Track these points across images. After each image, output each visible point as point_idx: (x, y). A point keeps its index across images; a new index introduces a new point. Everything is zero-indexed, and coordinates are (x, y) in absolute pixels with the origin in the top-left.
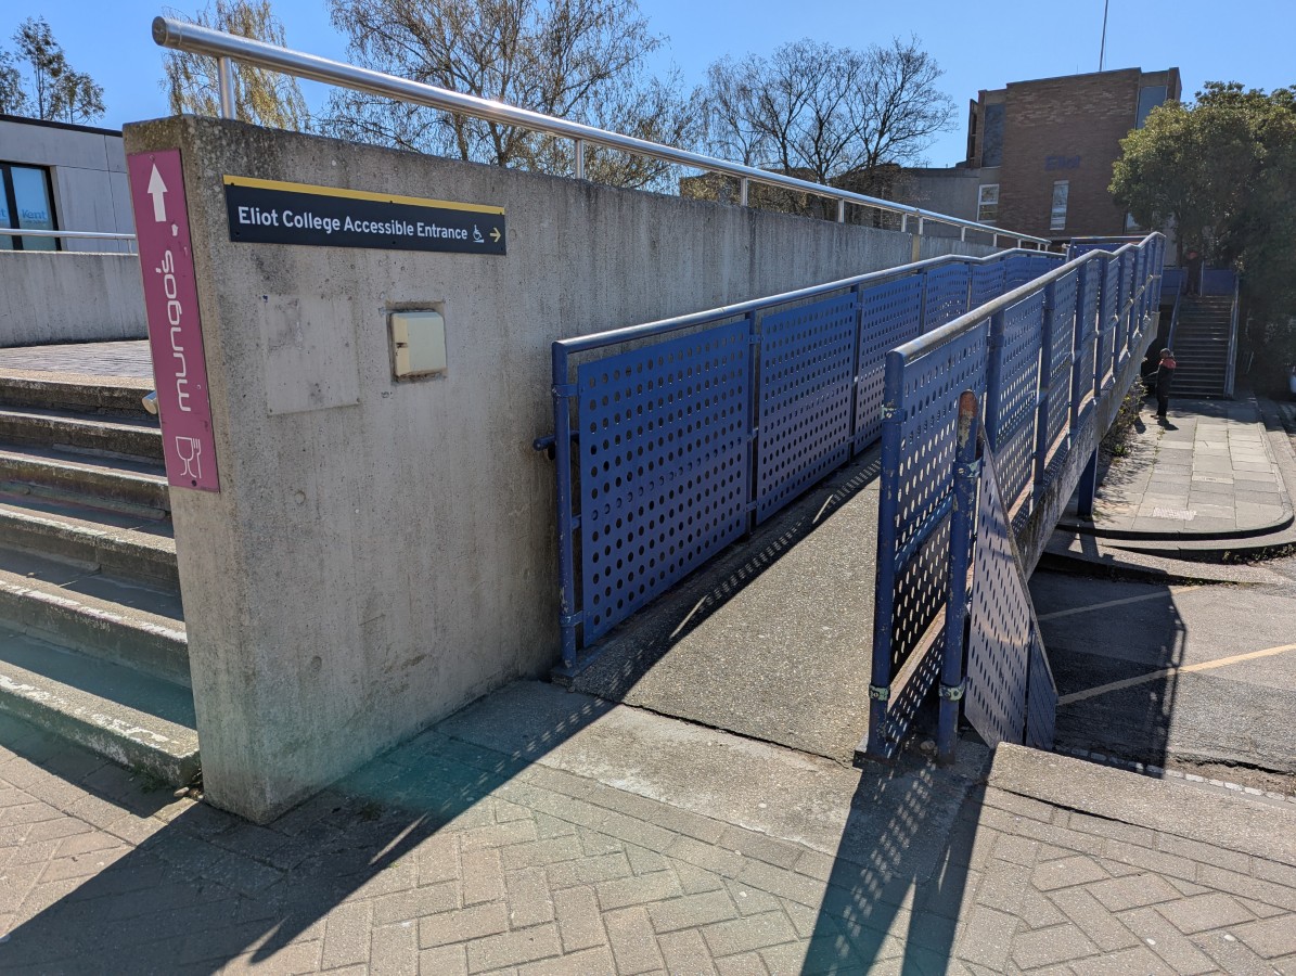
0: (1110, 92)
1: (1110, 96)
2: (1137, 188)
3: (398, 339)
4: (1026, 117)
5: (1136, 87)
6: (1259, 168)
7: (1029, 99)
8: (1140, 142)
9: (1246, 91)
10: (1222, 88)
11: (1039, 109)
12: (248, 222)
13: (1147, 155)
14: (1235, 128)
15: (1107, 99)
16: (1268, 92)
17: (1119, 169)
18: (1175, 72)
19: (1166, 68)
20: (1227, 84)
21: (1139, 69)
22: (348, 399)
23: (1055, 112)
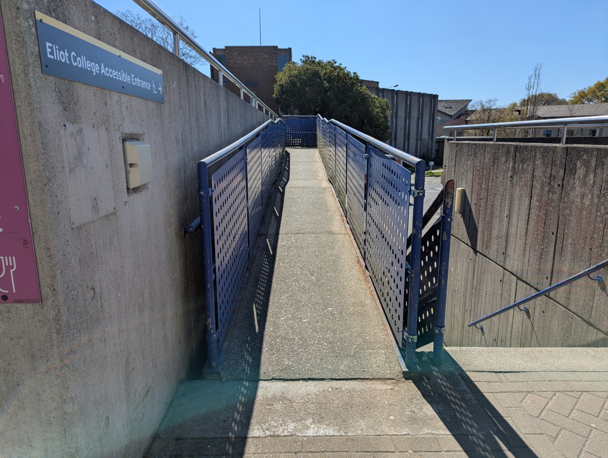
0: (267, 55)
1: (267, 57)
2: (284, 96)
3: (130, 161)
4: (235, 63)
5: (277, 54)
6: (326, 92)
7: (235, 54)
8: (282, 77)
9: (317, 60)
10: (309, 58)
11: (240, 59)
12: (52, 57)
13: (286, 83)
14: (316, 74)
15: (266, 58)
16: (325, 61)
17: (276, 88)
18: (290, 49)
19: (287, 48)
20: (310, 57)
21: (277, 47)
22: (111, 210)
23: (246, 61)
